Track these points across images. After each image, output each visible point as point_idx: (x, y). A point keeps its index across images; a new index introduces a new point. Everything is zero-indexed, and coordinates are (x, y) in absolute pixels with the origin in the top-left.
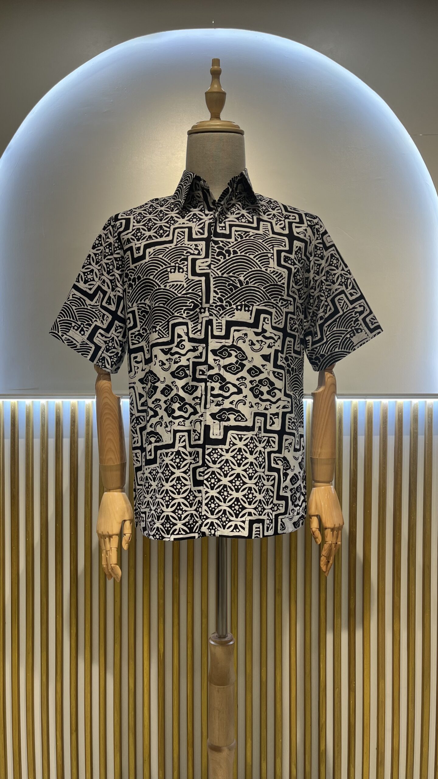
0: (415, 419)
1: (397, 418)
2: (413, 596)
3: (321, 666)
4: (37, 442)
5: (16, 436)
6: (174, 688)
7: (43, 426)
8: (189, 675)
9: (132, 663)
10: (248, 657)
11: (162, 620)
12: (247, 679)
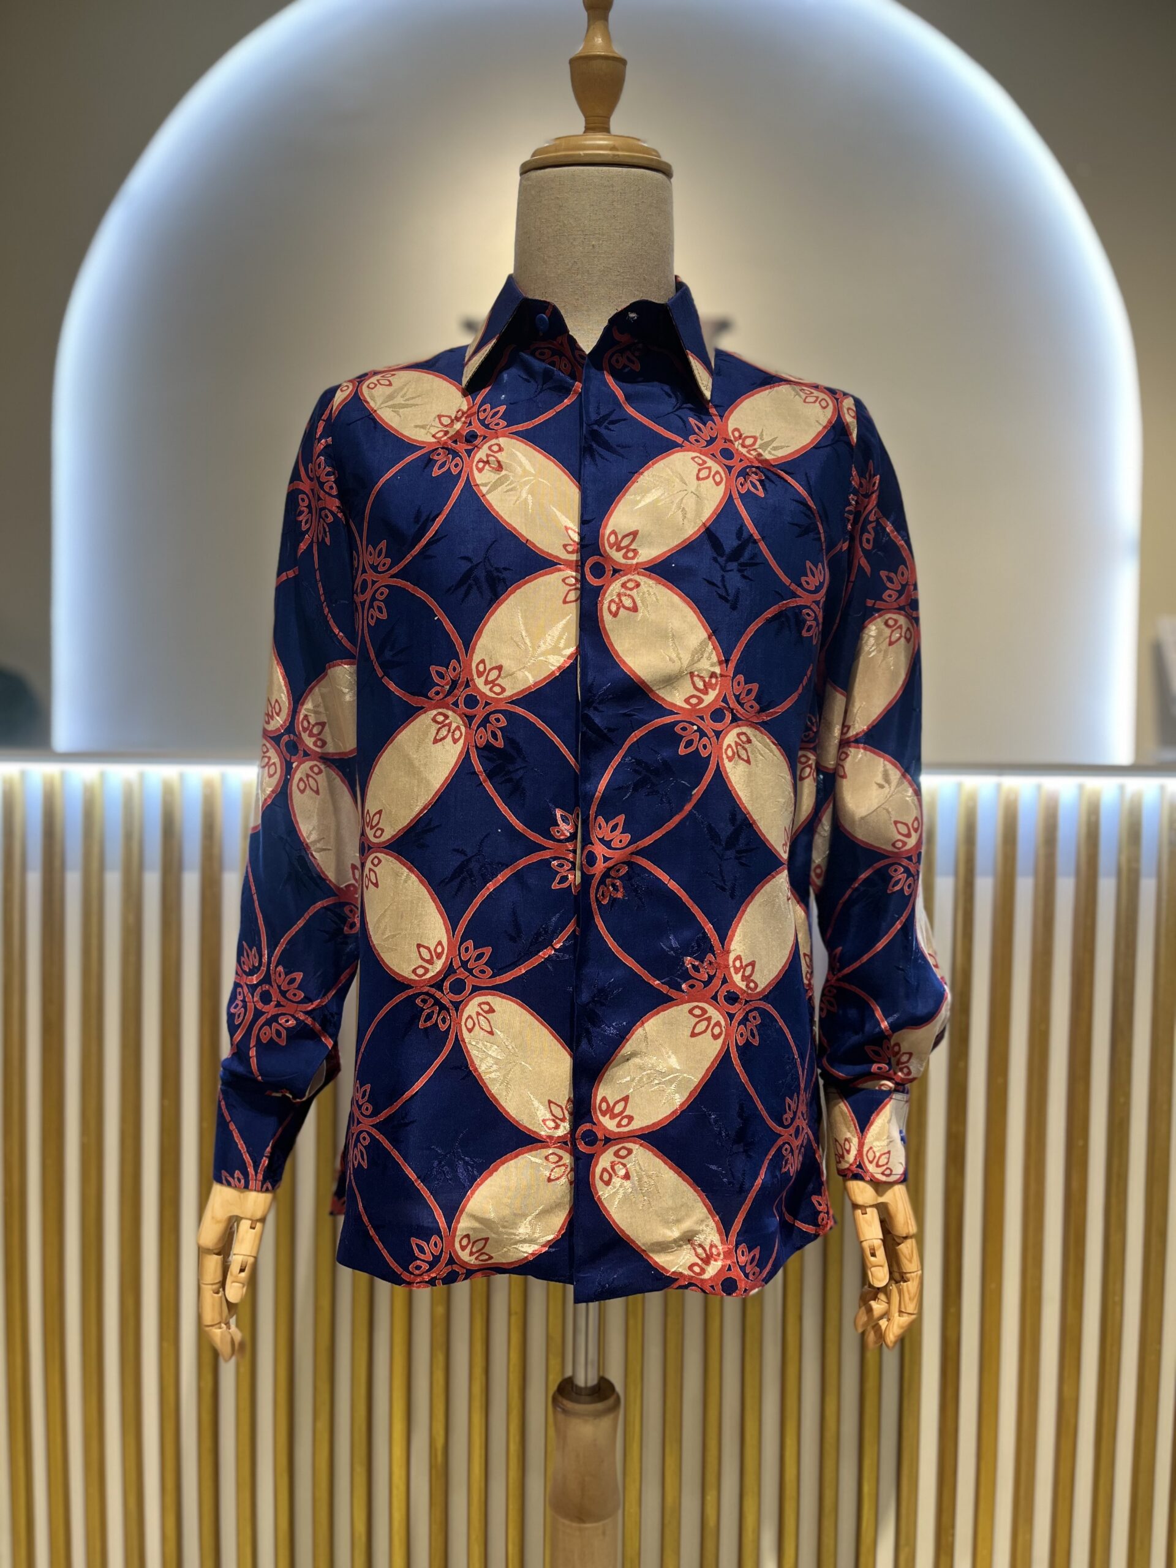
0: (1134, 833)
1: (1083, 831)
2: (1118, 1309)
3: (866, 1488)
4: (113, 881)
5: (57, 863)
6: (473, 1537)
7: (128, 836)
8: (511, 1507)
9: (361, 1470)
10: (670, 1461)
11: (440, 1357)
12: (666, 1522)
